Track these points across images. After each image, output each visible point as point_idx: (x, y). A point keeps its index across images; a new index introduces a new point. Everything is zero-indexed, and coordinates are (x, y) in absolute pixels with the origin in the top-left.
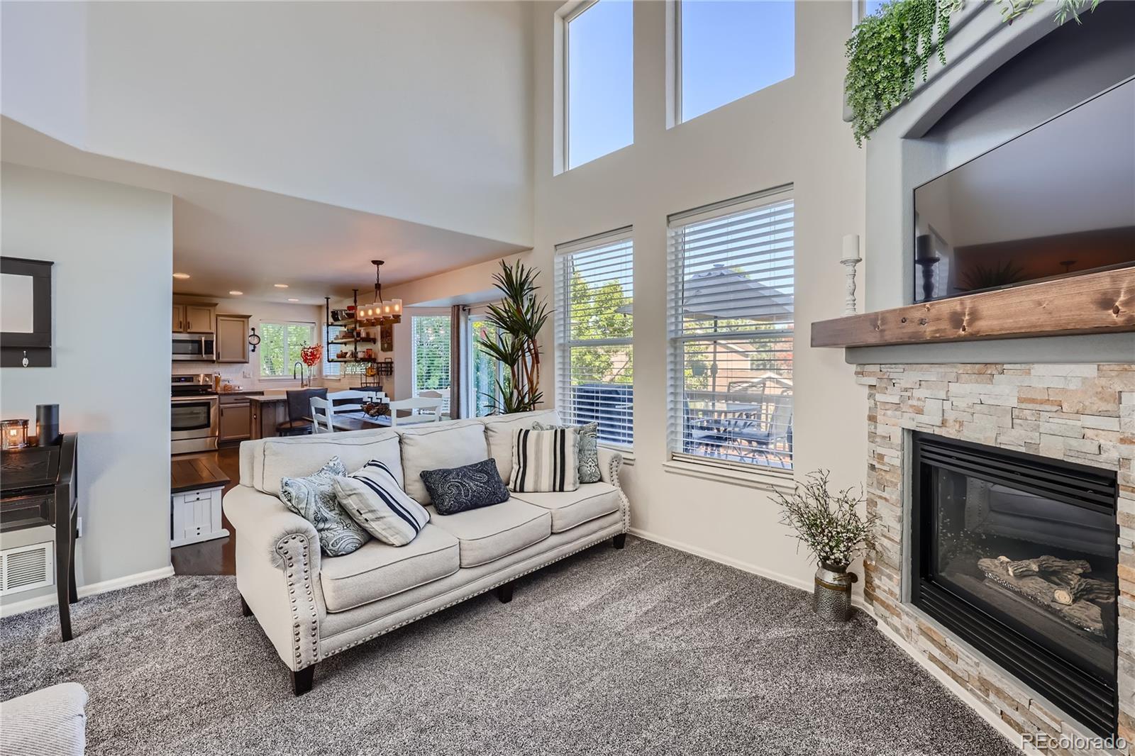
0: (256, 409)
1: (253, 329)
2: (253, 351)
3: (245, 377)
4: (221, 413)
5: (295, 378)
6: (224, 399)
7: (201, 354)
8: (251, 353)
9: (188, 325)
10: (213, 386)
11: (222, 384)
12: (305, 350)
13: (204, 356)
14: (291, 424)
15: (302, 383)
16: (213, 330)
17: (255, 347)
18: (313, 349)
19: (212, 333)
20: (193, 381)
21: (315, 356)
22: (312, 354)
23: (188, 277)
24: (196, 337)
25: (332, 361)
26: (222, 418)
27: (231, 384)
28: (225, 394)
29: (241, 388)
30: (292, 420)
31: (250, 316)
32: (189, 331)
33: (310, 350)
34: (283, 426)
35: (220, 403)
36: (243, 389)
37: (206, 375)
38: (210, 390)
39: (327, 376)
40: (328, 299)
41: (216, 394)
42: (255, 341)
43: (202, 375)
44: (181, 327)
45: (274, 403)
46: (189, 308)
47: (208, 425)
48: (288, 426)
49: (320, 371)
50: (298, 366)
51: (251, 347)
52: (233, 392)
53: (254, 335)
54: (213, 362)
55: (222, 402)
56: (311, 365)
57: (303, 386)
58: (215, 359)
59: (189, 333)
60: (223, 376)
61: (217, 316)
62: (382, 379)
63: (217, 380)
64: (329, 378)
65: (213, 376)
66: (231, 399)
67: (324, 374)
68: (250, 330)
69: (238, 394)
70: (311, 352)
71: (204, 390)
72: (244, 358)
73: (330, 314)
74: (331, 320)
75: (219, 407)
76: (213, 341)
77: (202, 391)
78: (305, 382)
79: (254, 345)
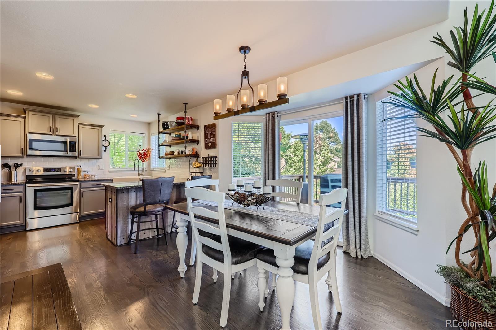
0: (111, 194)
1: (105, 136)
2: (105, 151)
3: (99, 169)
4: (81, 195)
5: (134, 170)
6: (84, 185)
7: (67, 151)
8: (103, 152)
9: (56, 130)
10: (76, 175)
11: (82, 174)
12: (140, 151)
13: (69, 153)
14: (145, 208)
15: (139, 173)
16: (76, 134)
17: (106, 148)
18: (145, 150)
19: (75, 137)
20: (60, 172)
21: (147, 155)
22: (145, 154)
23: (51, 78)
24: (63, 139)
25: (162, 158)
26: (82, 199)
27: (90, 173)
28: (85, 181)
29: (96, 176)
30: (145, 204)
31: (104, 126)
32: (57, 134)
33: (143, 151)
34: (137, 210)
35: (81, 188)
36: (98, 177)
37: (71, 167)
38: (73, 178)
39: (153, 169)
40: (159, 114)
41: (78, 181)
42: (106, 143)
43: (68, 168)
44: (51, 131)
45: (127, 190)
46: (57, 117)
47: (71, 204)
48: (142, 209)
49: (149, 165)
50: (137, 162)
51: (104, 148)
52: (90, 179)
53: (106, 140)
54: (76, 157)
55: (82, 187)
56: (144, 161)
57: (139, 175)
58: (77, 155)
59: (57, 135)
60: (83, 168)
61: (79, 124)
62: (206, 169)
63: (79, 171)
64: (154, 170)
65: (76, 168)
66: (89, 184)
67: (152, 167)
68: (103, 137)
69: (94, 181)
70: (144, 153)
71: (70, 178)
72: (99, 155)
73: (161, 125)
74: (161, 129)
75: (80, 190)
76: (75, 143)
77: (68, 178)
78: (141, 173)
79: (106, 147)
